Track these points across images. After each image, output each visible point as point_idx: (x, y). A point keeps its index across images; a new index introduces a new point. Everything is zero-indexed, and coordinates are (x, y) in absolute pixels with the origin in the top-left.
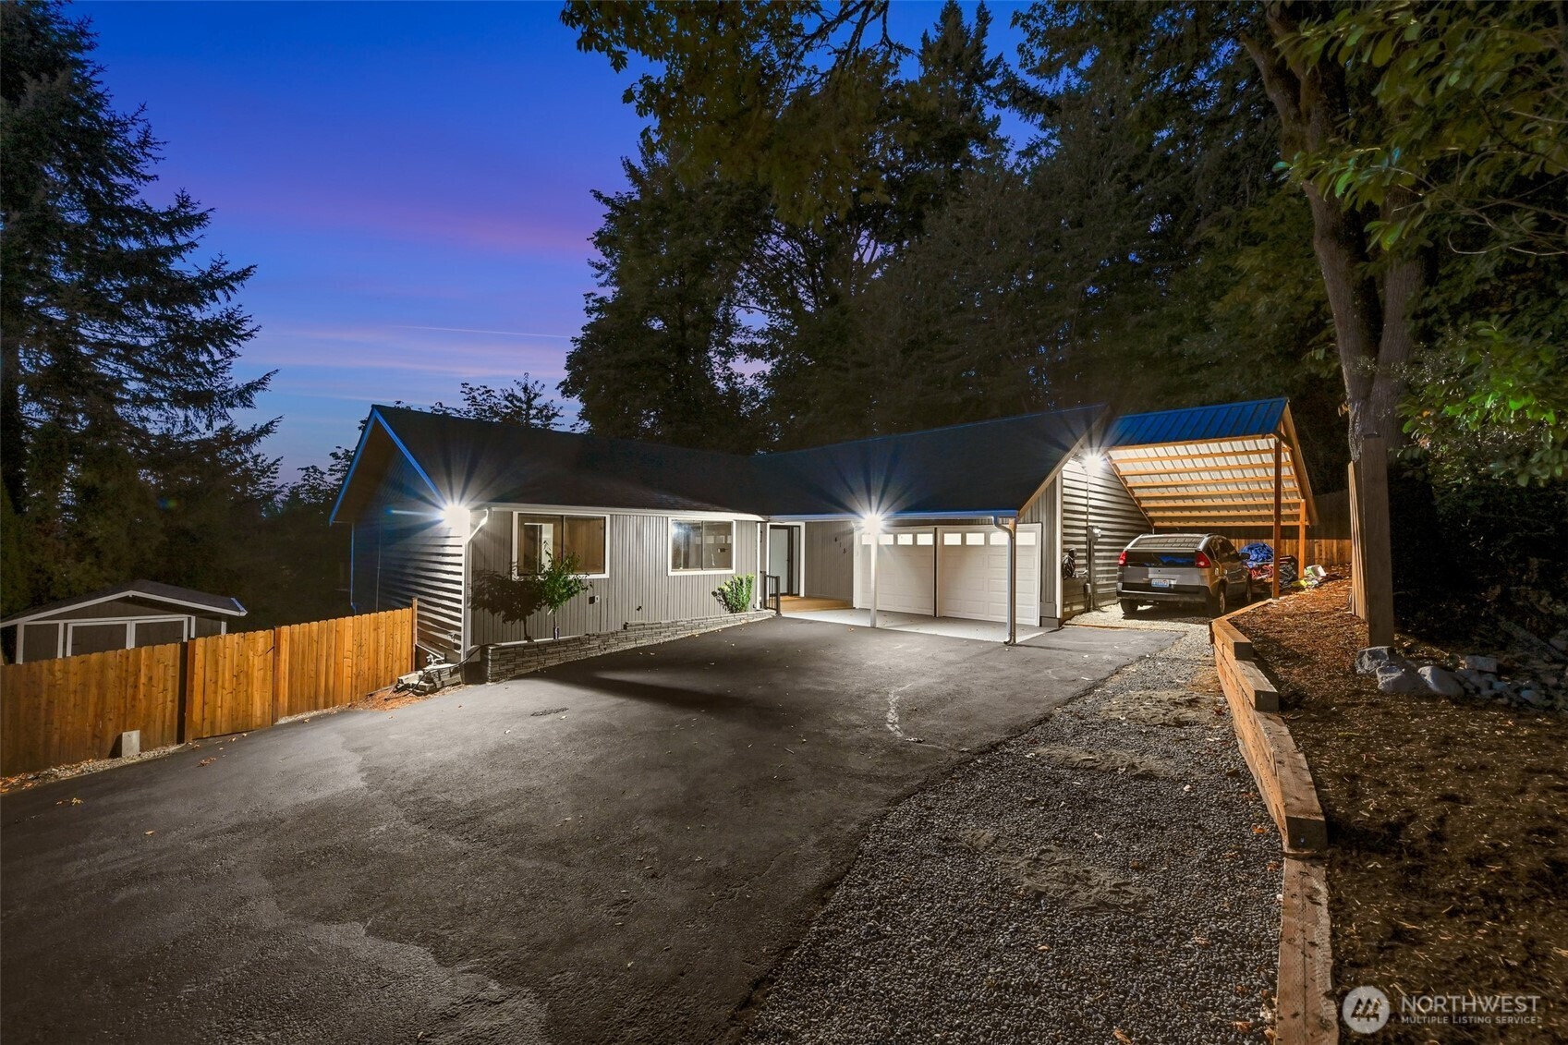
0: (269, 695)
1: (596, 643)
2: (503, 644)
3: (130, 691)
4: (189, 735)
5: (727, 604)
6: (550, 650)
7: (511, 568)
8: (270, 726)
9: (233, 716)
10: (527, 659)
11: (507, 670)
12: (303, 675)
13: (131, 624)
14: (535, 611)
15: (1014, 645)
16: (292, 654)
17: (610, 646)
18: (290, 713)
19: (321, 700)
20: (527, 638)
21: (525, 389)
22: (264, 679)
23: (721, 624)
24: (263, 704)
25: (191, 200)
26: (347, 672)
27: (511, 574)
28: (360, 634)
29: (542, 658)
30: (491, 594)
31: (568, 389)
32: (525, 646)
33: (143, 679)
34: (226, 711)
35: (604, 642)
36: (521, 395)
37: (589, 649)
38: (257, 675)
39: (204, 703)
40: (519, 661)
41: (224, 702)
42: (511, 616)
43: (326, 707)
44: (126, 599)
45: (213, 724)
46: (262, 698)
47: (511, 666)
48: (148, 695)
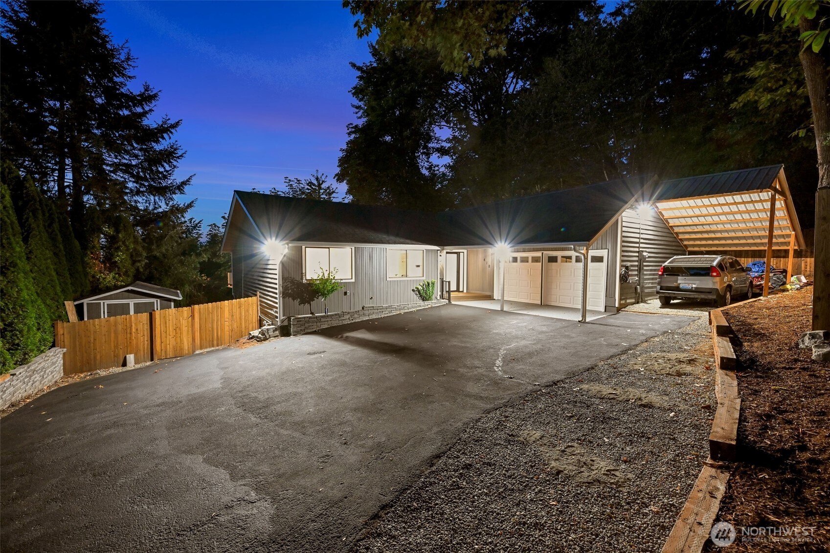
0: (190, 339)
1: (347, 317)
2: (299, 316)
3: (128, 335)
4: (155, 357)
5: (421, 296)
6: (323, 320)
7: (302, 276)
8: (192, 354)
9: (175, 349)
10: (311, 324)
11: (301, 330)
12: (206, 330)
13: (132, 302)
14: (315, 299)
15: (585, 322)
16: (200, 319)
17: (355, 318)
18: (201, 349)
19: (215, 342)
20: (312, 313)
21: (317, 179)
22: (188, 331)
23: (416, 307)
24: (188, 344)
25: (150, 87)
26: (227, 328)
27: (302, 279)
28: (232, 309)
29: (319, 324)
30: (293, 290)
31: (340, 178)
32: (310, 318)
33: (134, 330)
34: (171, 346)
35: (351, 316)
36: (315, 182)
37: (344, 320)
38: (185, 329)
39: (162, 342)
40: (307, 325)
41: (171, 342)
42: (303, 302)
43: (218, 346)
44: (128, 291)
45: (166, 352)
46: (188, 340)
47: (303, 328)
48: (137, 338)
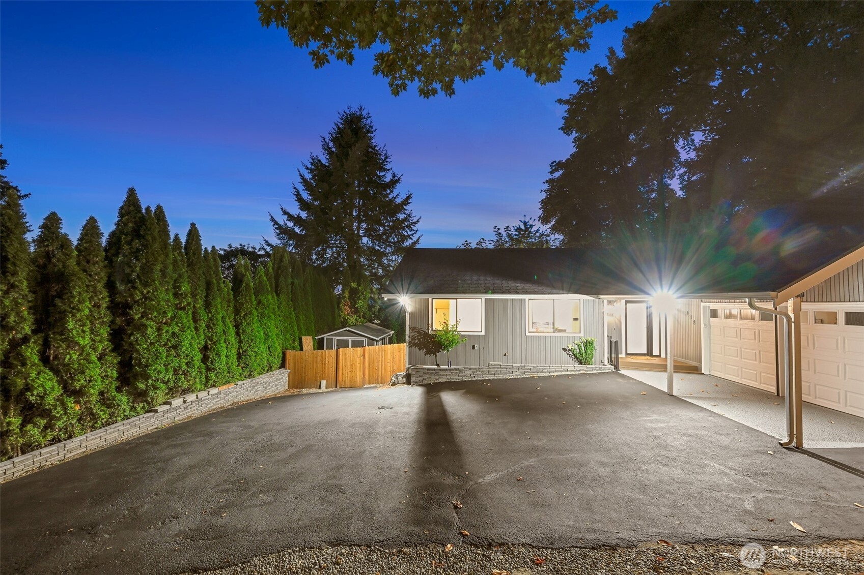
0: (362, 374)
1: (469, 373)
2: (424, 367)
3: (324, 365)
4: (338, 386)
5: (576, 357)
6: (441, 373)
7: (428, 327)
8: (360, 388)
9: (351, 381)
10: (428, 376)
11: (419, 380)
12: (373, 368)
13: (350, 339)
14: (441, 350)
15: (799, 449)
16: (369, 358)
17: (478, 376)
18: (369, 384)
19: (380, 380)
20: (437, 365)
21: (525, 224)
22: (360, 368)
23: (562, 371)
24: (360, 378)
26: (389, 369)
27: (428, 330)
28: (393, 353)
29: (437, 377)
30: (419, 340)
32: (435, 370)
33: (327, 362)
34: (349, 379)
35: (474, 373)
36: (523, 227)
37: (465, 376)
38: (358, 365)
39: (343, 374)
40: (425, 376)
41: (348, 374)
42: (429, 352)
43: (381, 383)
45: (345, 382)
46: (360, 375)
47: (421, 379)
48: (328, 368)
